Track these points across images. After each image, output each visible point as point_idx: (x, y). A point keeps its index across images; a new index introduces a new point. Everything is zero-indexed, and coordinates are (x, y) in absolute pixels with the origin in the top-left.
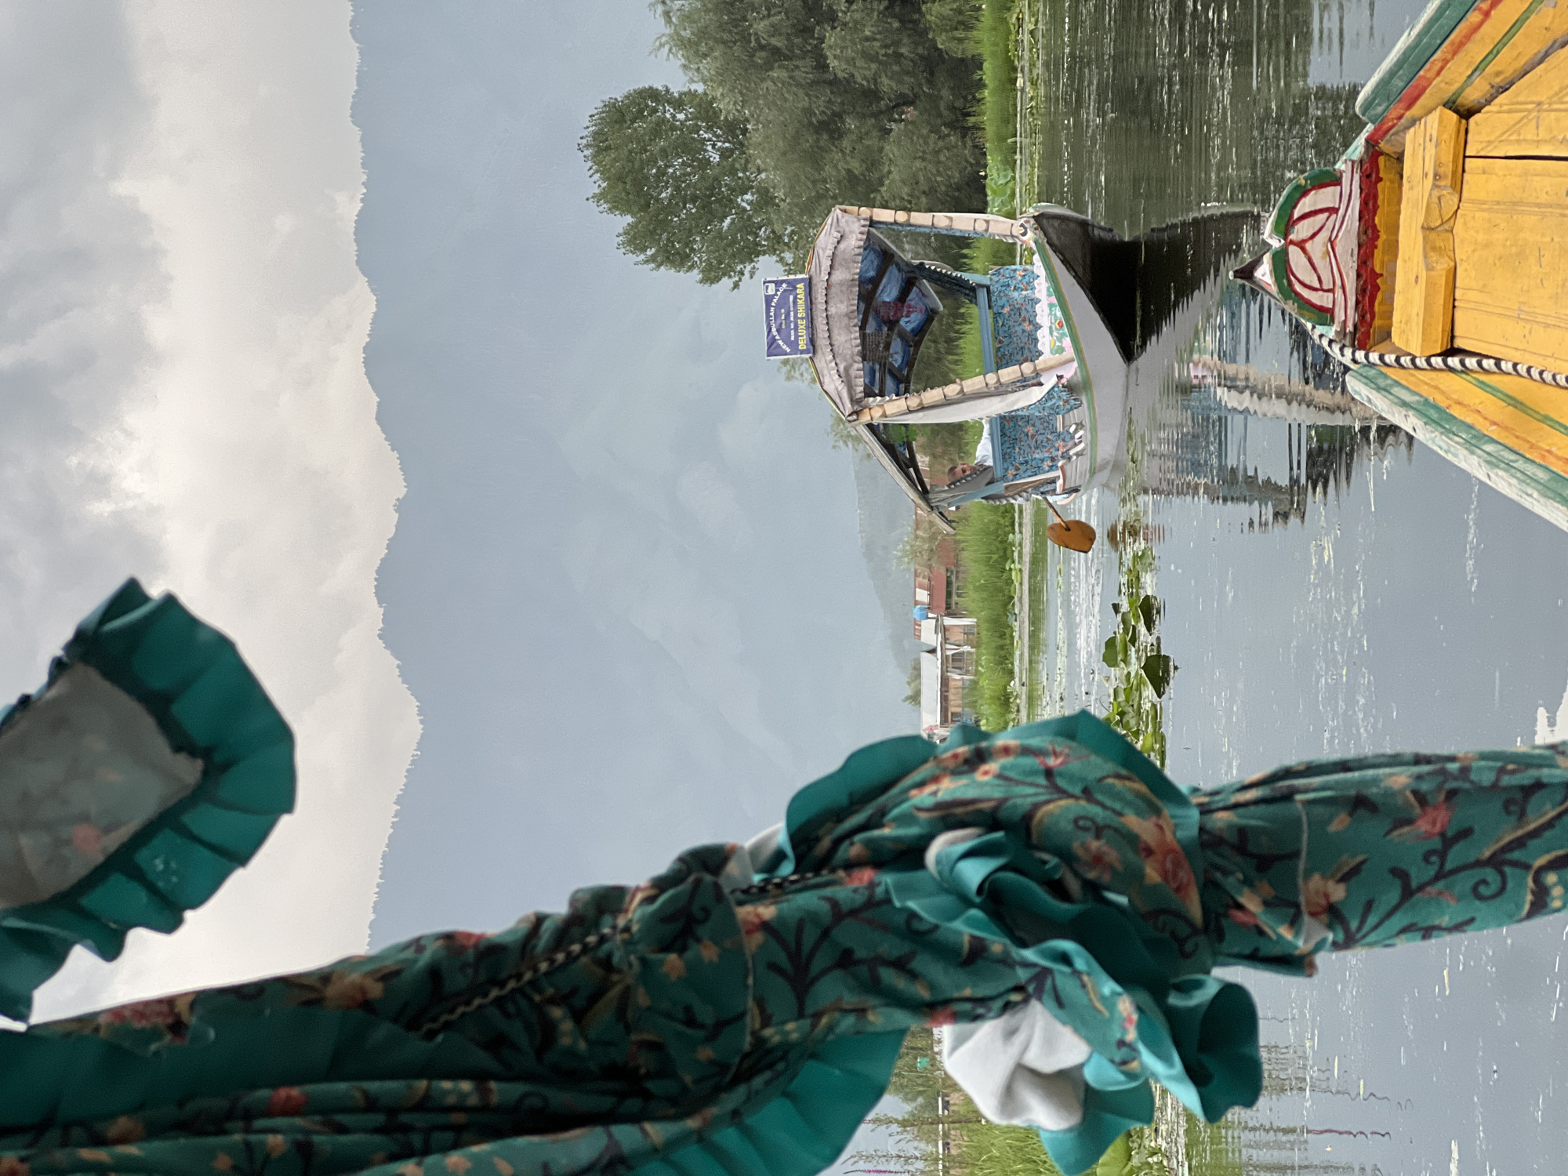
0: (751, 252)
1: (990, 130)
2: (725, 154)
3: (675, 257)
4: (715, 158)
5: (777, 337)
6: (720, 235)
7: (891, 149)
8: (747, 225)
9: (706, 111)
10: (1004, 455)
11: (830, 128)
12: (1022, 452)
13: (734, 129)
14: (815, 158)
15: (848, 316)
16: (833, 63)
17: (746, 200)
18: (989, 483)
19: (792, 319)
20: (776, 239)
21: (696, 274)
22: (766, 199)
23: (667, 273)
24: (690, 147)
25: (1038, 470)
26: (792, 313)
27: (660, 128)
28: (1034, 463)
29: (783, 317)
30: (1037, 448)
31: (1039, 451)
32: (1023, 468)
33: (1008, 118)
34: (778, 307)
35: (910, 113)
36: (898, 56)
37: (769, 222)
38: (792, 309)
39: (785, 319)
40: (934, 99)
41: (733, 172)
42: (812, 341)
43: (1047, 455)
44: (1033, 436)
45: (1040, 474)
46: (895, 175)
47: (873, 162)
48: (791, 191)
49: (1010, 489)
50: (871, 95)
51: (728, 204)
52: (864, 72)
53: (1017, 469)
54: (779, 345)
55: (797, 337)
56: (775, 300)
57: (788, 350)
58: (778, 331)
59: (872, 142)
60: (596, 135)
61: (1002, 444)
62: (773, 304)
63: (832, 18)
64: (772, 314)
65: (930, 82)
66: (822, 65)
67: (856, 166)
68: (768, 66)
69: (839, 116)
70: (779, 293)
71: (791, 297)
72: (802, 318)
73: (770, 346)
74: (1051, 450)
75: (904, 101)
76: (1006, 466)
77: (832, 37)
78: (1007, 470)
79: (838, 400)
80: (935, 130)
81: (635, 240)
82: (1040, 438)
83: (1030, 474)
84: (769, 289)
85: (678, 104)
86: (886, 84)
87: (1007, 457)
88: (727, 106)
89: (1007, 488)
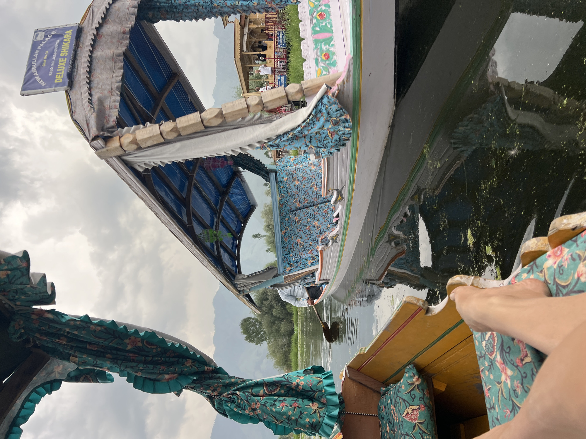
0: (263, 340)
1: (295, 321)
2: (259, 326)
3: (252, 341)
4: (258, 327)
5: (36, 74)
6: (258, 338)
7: (282, 326)
8: (262, 336)
9: (257, 320)
10: (283, 259)
11: (273, 323)
12: (294, 254)
13: (261, 323)
14: (271, 327)
15: (113, 59)
16: (274, 314)
17: (262, 333)
18: (275, 277)
19: (54, 58)
20: (266, 339)
21: (255, 344)
22: (265, 333)
23: (251, 343)
24: (254, 325)
25: (305, 265)
26: (55, 54)
27: (251, 323)
28: (302, 261)
29: (45, 57)
30: (303, 251)
31: (305, 253)
32: (295, 265)
33: (297, 319)
34: (44, 48)
35: (284, 320)
36: (283, 313)
37: (265, 336)
38: (56, 50)
39: (48, 58)
40: (288, 319)
41: (260, 329)
42: (71, 77)
43: (309, 255)
44: (301, 244)
45: (305, 268)
46: (282, 329)
47: (279, 327)
48: (268, 332)
49: (287, 279)
50: (279, 318)
51: (260, 333)
52: (278, 315)
53: (292, 266)
54: (36, 80)
55: (55, 72)
56: (42, 45)
57: (44, 84)
58: (38, 69)
59: (279, 325)
60: (242, 324)
61: (283, 252)
62: (39, 48)
63: (274, 308)
64: (36, 56)
65: (287, 316)
66: (272, 314)
67: (277, 328)
68: (265, 314)
69: (275, 321)
70: (47, 39)
71: (58, 42)
72: (64, 57)
73: (26, 82)
74: (313, 252)
75: (284, 319)
76: (284, 265)
77: (274, 310)
78: (285, 267)
79: (85, 127)
80: (288, 323)
81: (247, 339)
82: (305, 245)
83: (300, 268)
84: (39, 36)
85: (253, 319)
86: (281, 317)
87: (285, 260)
88: (259, 320)
89: (285, 278)
